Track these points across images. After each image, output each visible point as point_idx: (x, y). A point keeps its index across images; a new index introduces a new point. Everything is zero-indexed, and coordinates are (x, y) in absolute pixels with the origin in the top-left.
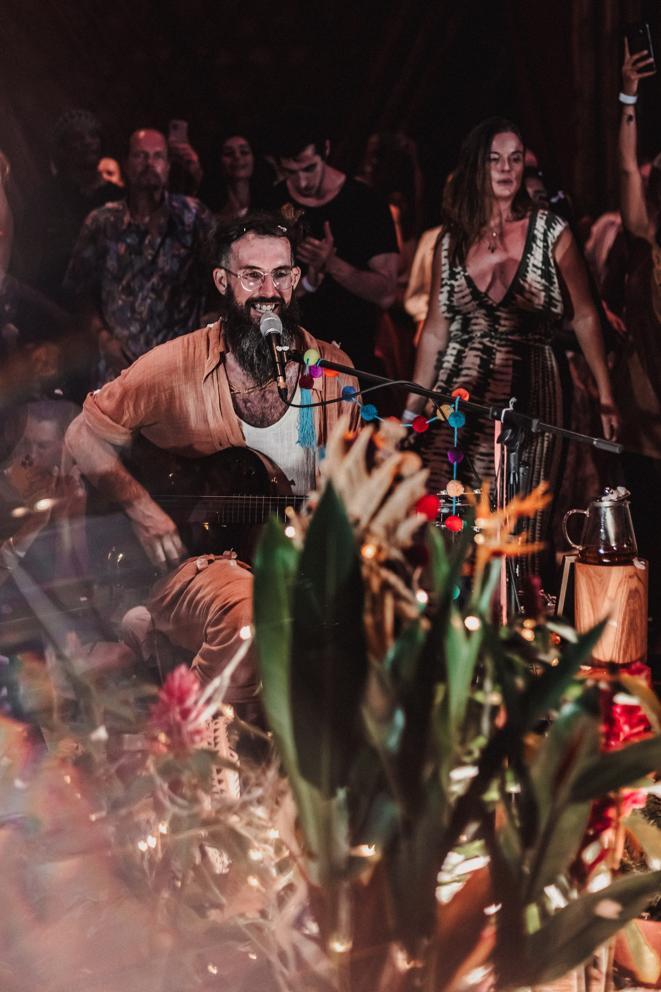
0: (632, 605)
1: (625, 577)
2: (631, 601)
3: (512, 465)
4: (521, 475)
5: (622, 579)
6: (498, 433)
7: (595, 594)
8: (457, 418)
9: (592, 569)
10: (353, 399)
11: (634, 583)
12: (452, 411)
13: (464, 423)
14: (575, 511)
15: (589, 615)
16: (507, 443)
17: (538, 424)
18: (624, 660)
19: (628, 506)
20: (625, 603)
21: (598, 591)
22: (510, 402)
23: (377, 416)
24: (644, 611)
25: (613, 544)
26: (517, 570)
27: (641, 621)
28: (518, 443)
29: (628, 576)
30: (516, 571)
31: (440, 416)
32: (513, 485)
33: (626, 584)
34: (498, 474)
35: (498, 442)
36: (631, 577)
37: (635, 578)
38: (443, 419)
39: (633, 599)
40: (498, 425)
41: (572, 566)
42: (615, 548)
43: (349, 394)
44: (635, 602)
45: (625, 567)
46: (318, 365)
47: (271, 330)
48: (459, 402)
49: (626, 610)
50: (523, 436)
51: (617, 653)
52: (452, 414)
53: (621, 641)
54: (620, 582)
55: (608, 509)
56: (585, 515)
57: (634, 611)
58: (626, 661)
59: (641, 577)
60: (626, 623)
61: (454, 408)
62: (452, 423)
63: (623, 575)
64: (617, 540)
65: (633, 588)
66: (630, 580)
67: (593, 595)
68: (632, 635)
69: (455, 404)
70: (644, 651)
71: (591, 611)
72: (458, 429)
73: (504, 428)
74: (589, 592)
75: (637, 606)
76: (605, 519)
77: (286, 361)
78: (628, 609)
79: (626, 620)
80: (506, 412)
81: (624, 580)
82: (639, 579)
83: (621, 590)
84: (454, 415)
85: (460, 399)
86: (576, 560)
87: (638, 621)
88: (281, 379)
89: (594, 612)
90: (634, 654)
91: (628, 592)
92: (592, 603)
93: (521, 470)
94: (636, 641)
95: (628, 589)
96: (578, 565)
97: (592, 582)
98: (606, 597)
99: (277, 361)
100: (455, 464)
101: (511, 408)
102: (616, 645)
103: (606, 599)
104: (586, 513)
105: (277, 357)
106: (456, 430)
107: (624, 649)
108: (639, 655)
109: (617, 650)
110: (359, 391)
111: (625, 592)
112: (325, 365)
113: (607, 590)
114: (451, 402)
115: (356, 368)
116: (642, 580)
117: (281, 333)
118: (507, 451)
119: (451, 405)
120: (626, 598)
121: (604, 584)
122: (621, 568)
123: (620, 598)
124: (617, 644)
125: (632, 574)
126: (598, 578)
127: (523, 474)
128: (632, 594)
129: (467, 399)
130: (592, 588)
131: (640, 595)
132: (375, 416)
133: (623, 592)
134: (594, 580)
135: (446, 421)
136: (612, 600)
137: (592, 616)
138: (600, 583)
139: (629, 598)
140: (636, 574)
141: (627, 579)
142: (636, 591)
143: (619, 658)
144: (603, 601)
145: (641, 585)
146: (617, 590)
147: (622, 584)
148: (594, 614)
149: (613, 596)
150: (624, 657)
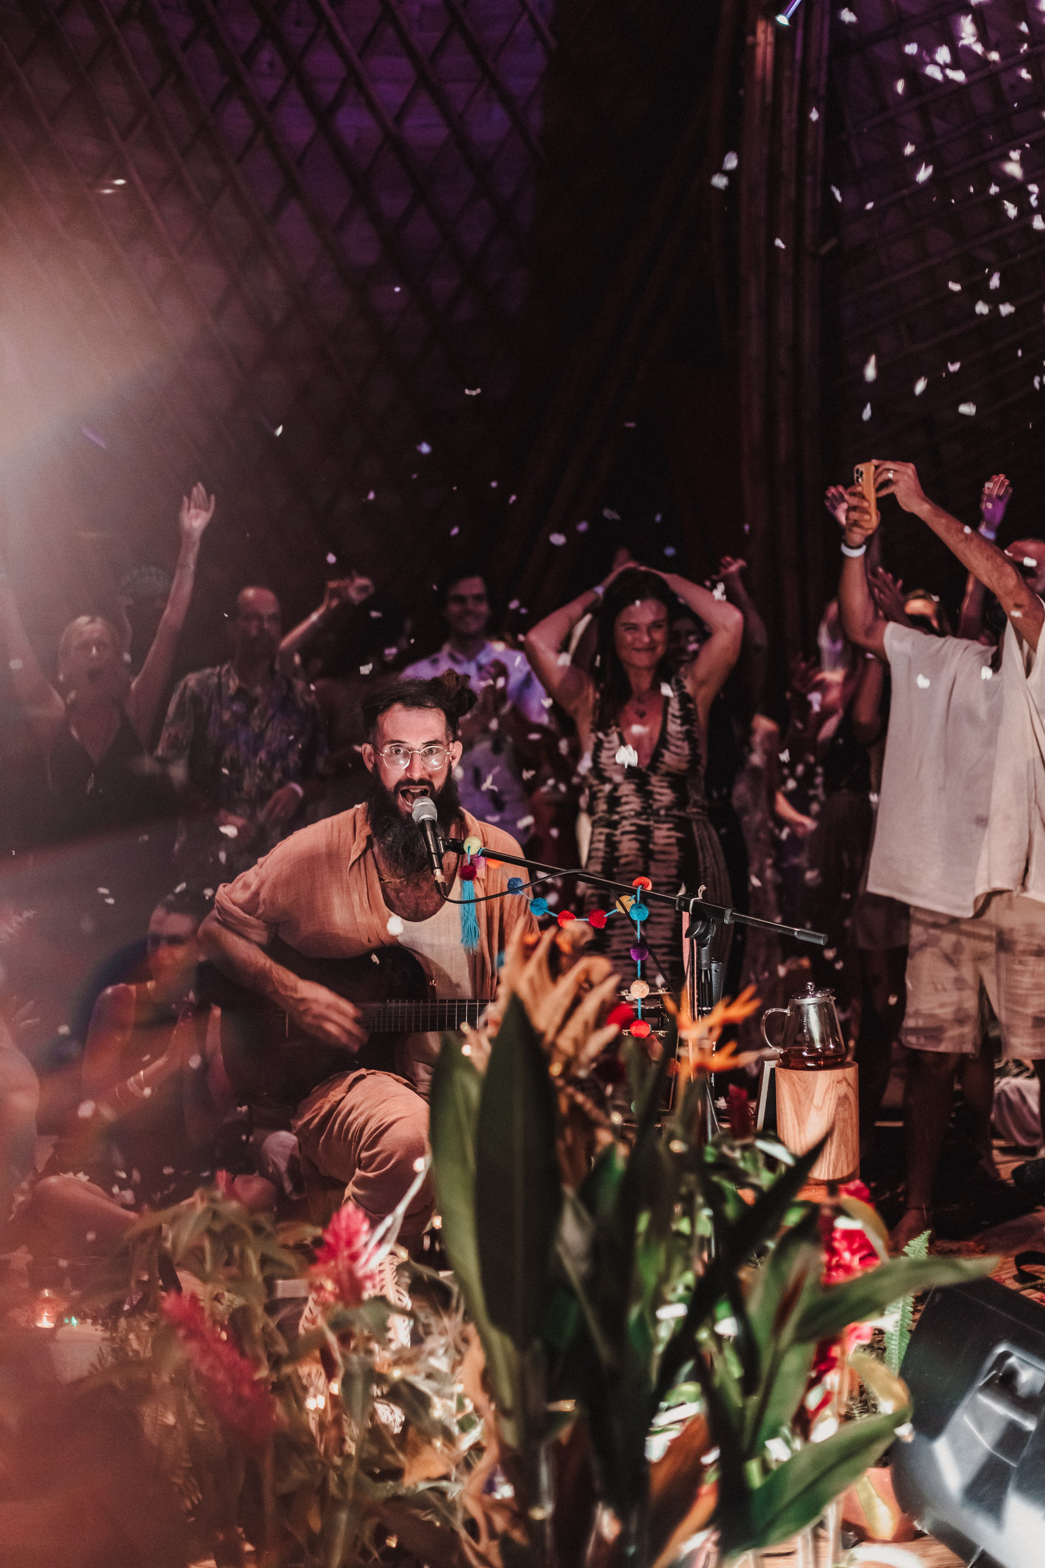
0: (841, 1113)
1: (833, 1082)
2: (841, 1109)
3: (704, 961)
4: (713, 972)
6: (686, 925)
7: (799, 1102)
8: (640, 910)
9: (794, 1074)
10: (520, 892)
12: (633, 902)
13: (647, 916)
14: (774, 1010)
15: (793, 1126)
16: (696, 937)
17: (731, 914)
18: (834, 1176)
19: (832, 1003)
21: (803, 1098)
22: (699, 890)
23: (548, 910)
25: (818, 1045)
26: (713, 1078)
27: (852, 1131)
28: (709, 937)
29: (835, 1082)
30: (711, 1080)
31: (619, 909)
32: (705, 983)
33: (834, 1091)
34: (687, 970)
35: (686, 937)
36: (839, 1082)
37: (844, 1083)
38: (623, 912)
39: (842, 1106)
40: (686, 916)
41: (773, 1071)
42: (820, 1050)
43: (515, 887)
44: (845, 1110)
45: (833, 1071)
46: (479, 855)
47: (425, 816)
48: (641, 892)
50: (715, 929)
51: (827, 1169)
52: (633, 905)
54: (828, 1088)
55: (811, 1007)
56: (785, 1013)
57: (844, 1120)
59: (851, 1082)
61: (636, 899)
62: (635, 916)
63: (830, 1080)
64: (822, 1041)
65: (842, 1094)
66: (838, 1085)
67: (798, 1104)
68: (843, 1147)
69: (636, 895)
70: (856, 1165)
71: (796, 1123)
72: (640, 921)
73: (693, 920)
74: (793, 1100)
75: (847, 1115)
76: (808, 1017)
77: (443, 851)
78: (837, 1118)
80: (695, 902)
81: (831, 1085)
82: (849, 1084)
83: (828, 1096)
84: (636, 906)
85: (642, 888)
86: (776, 1065)
87: (849, 1131)
88: (438, 872)
89: (799, 1123)
90: (845, 1168)
91: (836, 1100)
92: (796, 1113)
93: (714, 966)
94: (847, 1155)
95: (837, 1097)
96: (778, 1070)
97: (796, 1089)
98: (812, 1107)
99: (433, 851)
100: (639, 962)
101: (700, 897)
104: (787, 1011)
105: (432, 847)
106: (639, 923)
107: (834, 1164)
108: (851, 1170)
110: (528, 882)
111: (832, 1099)
112: (488, 854)
113: (813, 1097)
114: (632, 892)
115: (526, 859)
116: (852, 1084)
117: (436, 819)
118: (697, 945)
119: (631, 896)
120: (835, 1106)
121: (809, 1092)
122: (828, 1072)
123: (828, 1106)
125: (841, 1078)
126: (802, 1084)
127: (715, 971)
128: (842, 1100)
129: (650, 888)
130: (796, 1096)
131: (850, 1102)
132: (545, 911)
133: (830, 1099)
134: (797, 1086)
135: (627, 913)
136: (819, 1109)
137: (797, 1128)
138: (805, 1090)
139: (838, 1105)
140: (846, 1080)
141: (835, 1085)
142: (846, 1097)
143: (829, 1175)
144: (809, 1110)
145: (851, 1090)
146: (824, 1097)
147: (830, 1091)
148: (799, 1125)
149: (820, 1104)
150: (834, 1172)
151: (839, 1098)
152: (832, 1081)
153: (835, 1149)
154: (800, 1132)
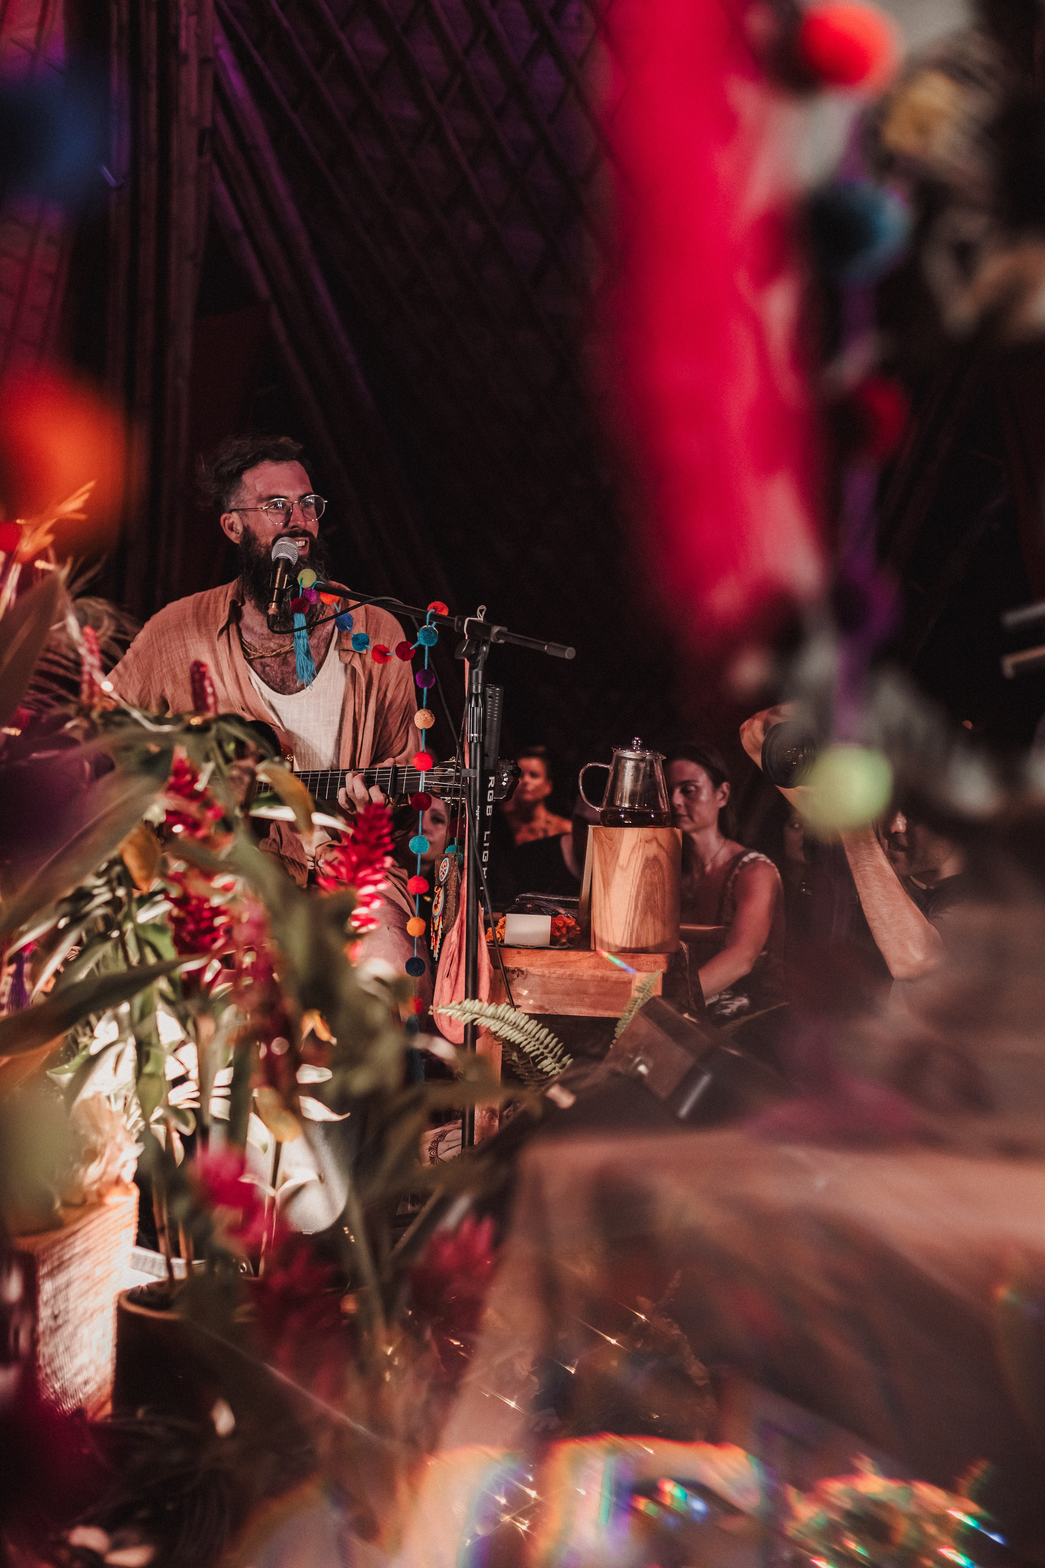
0: (648, 876)
1: (641, 841)
2: (650, 871)
5: (637, 843)
7: (608, 861)
11: (653, 850)
14: (593, 764)
15: (600, 890)
17: (498, 631)
18: (637, 945)
20: (640, 874)
21: (610, 859)
24: (667, 887)
27: (663, 898)
28: (479, 658)
29: (643, 842)
33: (641, 850)
36: (646, 842)
37: (654, 844)
39: (652, 869)
44: (655, 873)
45: (641, 829)
46: (312, 588)
49: (641, 881)
51: (629, 935)
53: (634, 920)
54: (634, 848)
55: (631, 761)
57: (652, 884)
58: (640, 946)
59: (664, 844)
60: (641, 898)
63: (637, 838)
64: (632, 799)
65: (651, 855)
66: (647, 845)
67: (604, 863)
68: (650, 911)
71: (602, 884)
74: (601, 860)
75: (656, 879)
78: (643, 883)
79: (641, 895)
81: (639, 844)
82: (660, 845)
83: (634, 856)
87: (658, 897)
89: (604, 885)
90: (651, 938)
91: (643, 860)
92: (603, 875)
95: (644, 857)
97: (603, 848)
98: (619, 864)
102: (627, 926)
103: (617, 869)
104: (608, 768)
107: (637, 931)
109: (629, 931)
111: (639, 860)
113: (618, 858)
116: (666, 847)
120: (641, 867)
121: (615, 851)
122: (636, 830)
123: (633, 866)
124: (629, 924)
125: (652, 839)
126: (608, 841)
128: (650, 863)
130: (603, 855)
131: (661, 867)
133: (635, 859)
134: (605, 844)
136: (623, 869)
137: (602, 890)
138: (610, 849)
139: (645, 867)
140: (656, 839)
141: (642, 844)
142: (655, 859)
143: (631, 941)
144: (614, 870)
145: (665, 854)
146: (630, 856)
147: (637, 850)
148: (604, 887)
149: (625, 867)
150: (638, 940)
151: (647, 859)
152: (639, 840)
153: (640, 915)
154: (605, 895)
